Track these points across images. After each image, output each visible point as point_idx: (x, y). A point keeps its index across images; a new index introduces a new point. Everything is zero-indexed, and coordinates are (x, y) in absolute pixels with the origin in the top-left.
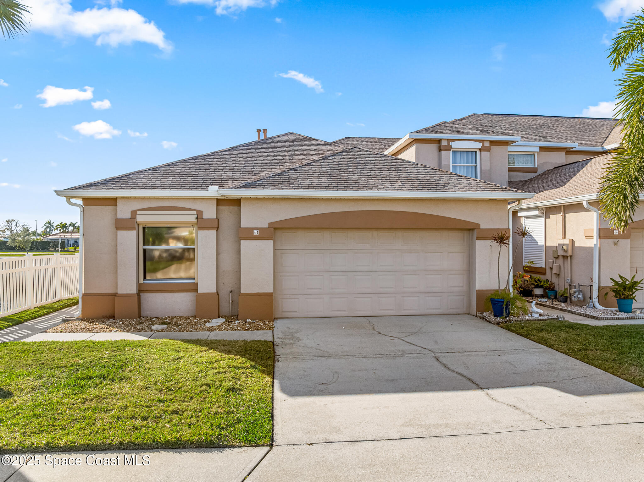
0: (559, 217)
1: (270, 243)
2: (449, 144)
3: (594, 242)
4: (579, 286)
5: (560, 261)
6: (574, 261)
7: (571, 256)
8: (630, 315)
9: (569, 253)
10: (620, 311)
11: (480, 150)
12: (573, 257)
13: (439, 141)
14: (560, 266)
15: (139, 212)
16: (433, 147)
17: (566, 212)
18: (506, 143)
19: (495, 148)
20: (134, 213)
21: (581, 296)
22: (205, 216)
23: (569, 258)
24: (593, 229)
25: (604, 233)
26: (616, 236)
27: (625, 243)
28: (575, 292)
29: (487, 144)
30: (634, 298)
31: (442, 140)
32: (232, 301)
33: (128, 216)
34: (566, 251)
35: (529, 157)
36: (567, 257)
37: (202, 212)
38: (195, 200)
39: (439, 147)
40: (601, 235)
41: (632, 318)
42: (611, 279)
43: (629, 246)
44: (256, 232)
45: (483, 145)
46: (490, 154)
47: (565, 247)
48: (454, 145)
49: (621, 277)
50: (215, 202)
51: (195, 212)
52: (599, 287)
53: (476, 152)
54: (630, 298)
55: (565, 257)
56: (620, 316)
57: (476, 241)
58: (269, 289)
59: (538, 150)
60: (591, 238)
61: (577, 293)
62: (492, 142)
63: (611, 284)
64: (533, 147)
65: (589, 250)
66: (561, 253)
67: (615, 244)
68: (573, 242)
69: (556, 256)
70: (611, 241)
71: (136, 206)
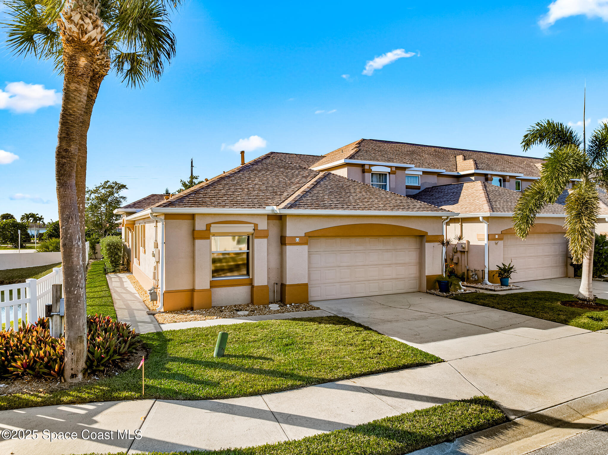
0: (458, 225)
1: (305, 248)
2: (370, 168)
3: (485, 242)
4: (475, 270)
5: (459, 255)
6: (469, 255)
7: (467, 251)
8: (508, 288)
9: (466, 250)
10: (502, 285)
11: (389, 173)
12: (468, 252)
13: (363, 165)
14: (458, 258)
15: (212, 225)
16: (359, 169)
17: (462, 222)
18: (404, 169)
19: (398, 172)
20: (208, 226)
21: (476, 277)
22: (260, 228)
23: (466, 253)
24: (484, 234)
25: (491, 237)
26: (497, 239)
27: (501, 243)
28: (473, 275)
29: (394, 169)
30: (509, 277)
31: (366, 165)
32: (277, 291)
33: (204, 228)
34: (464, 248)
35: (415, 178)
36: (464, 252)
37: (257, 224)
38: (253, 216)
39: (363, 170)
40: (490, 238)
41: (511, 289)
42: (497, 266)
43: (503, 244)
44: (297, 240)
45: (391, 169)
46: (396, 177)
47: (463, 246)
48: (374, 169)
49: (503, 265)
50: (266, 217)
51: (253, 225)
52: (488, 271)
53: (386, 175)
54: (508, 277)
55: (463, 252)
56: (504, 288)
57: (426, 244)
58: (305, 281)
59: (421, 173)
60: (484, 240)
61: (474, 275)
62: (397, 168)
63: (497, 269)
64: (417, 171)
65: (482, 248)
66: (459, 249)
67: (496, 244)
68: (468, 242)
69: (456, 251)
70: (494, 242)
71: (209, 220)
